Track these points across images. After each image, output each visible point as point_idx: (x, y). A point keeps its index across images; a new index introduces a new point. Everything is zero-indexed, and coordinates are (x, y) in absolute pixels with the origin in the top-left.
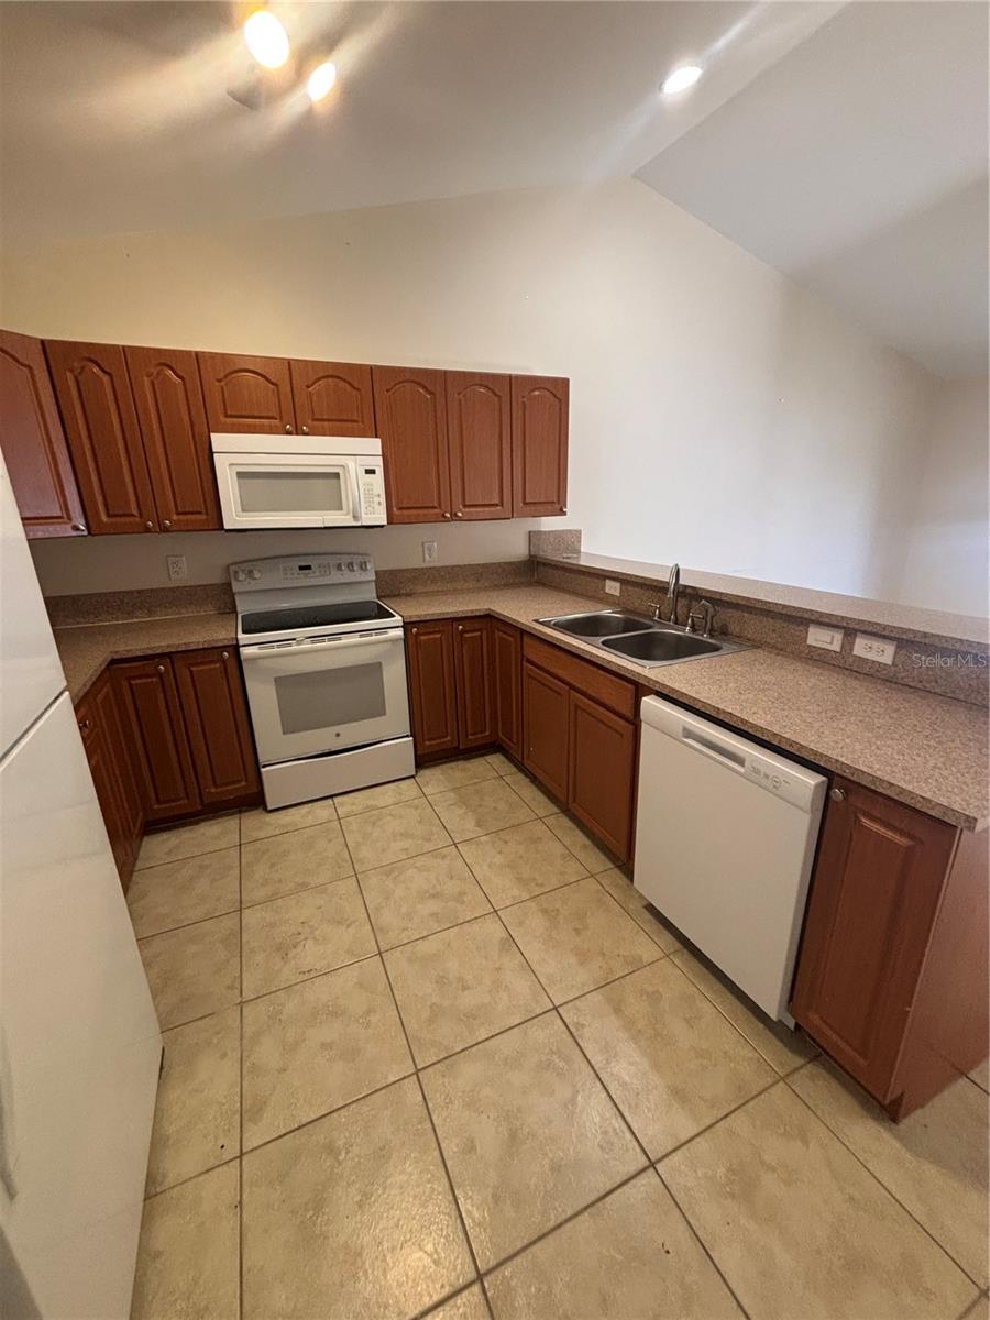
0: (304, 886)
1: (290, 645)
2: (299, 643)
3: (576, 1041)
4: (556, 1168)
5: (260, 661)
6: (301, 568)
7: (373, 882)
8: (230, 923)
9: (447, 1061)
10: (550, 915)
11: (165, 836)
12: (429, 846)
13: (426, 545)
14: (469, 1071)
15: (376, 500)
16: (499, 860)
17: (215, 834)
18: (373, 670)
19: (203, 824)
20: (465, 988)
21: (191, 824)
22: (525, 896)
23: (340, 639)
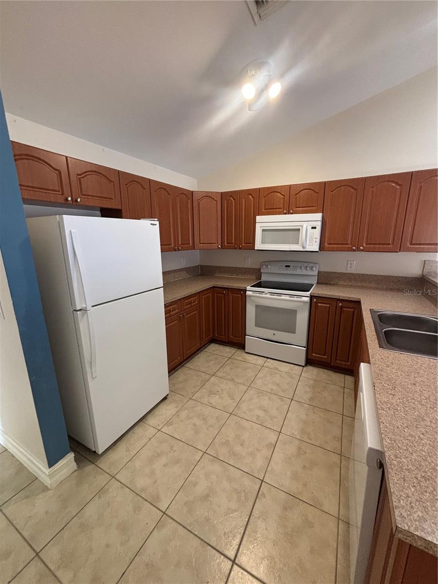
0: (232, 380)
1: (262, 294)
2: (266, 294)
3: (256, 498)
4: (207, 519)
5: (252, 298)
6: (286, 266)
7: (251, 392)
8: (208, 377)
9: (214, 458)
10: (300, 451)
11: (217, 345)
12: (281, 394)
13: (349, 262)
14: (217, 467)
15: (315, 240)
16: (304, 417)
17: (228, 351)
18: (293, 313)
19: (228, 347)
20: (242, 445)
21: (223, 345)
22: (298, 437)
23: (281, 296)
